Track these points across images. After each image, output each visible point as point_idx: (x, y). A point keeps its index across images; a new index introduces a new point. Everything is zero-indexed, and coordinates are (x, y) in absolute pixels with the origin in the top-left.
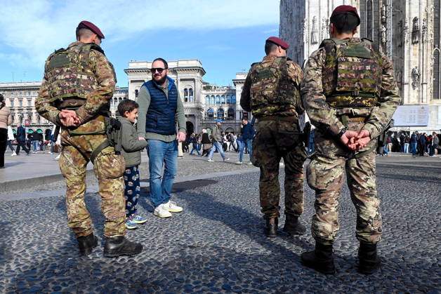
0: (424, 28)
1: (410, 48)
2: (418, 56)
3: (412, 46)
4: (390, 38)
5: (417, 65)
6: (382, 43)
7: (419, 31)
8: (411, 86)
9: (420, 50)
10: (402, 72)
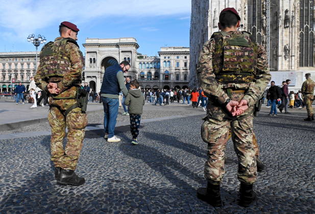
0: (293, 17)
1: (283, 31)
2: (288, 37)
3: (284, 30)
4: (269, 24)
5: (288, 43)
6: (263, 27)
7: (289, 19)
8: (284, 58)
9: (290, 32)
10: (277, 47)
